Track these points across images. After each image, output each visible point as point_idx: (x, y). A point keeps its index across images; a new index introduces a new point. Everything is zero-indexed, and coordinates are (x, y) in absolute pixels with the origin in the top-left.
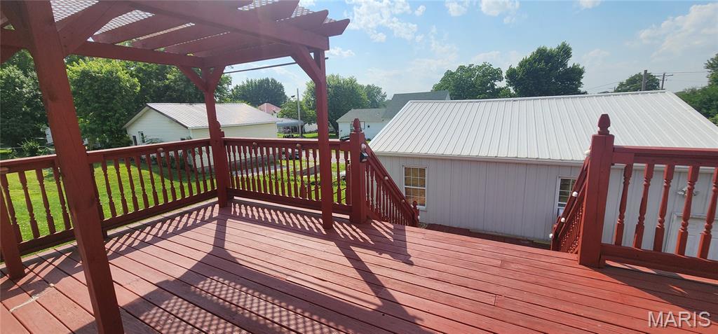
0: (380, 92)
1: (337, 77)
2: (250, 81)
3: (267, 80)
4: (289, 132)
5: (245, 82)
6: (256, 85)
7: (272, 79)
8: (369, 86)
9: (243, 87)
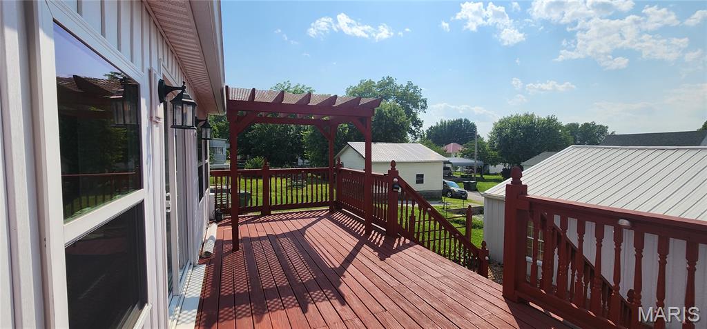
0: (606, 132)
1: (533, 115)
2: (444, 121)
3: (461, 120)
4: (471, 172)
5: (439, 123)
6: (448, 126)
7: (466, 120)
8: (587, 125)
9: (436, 128)
